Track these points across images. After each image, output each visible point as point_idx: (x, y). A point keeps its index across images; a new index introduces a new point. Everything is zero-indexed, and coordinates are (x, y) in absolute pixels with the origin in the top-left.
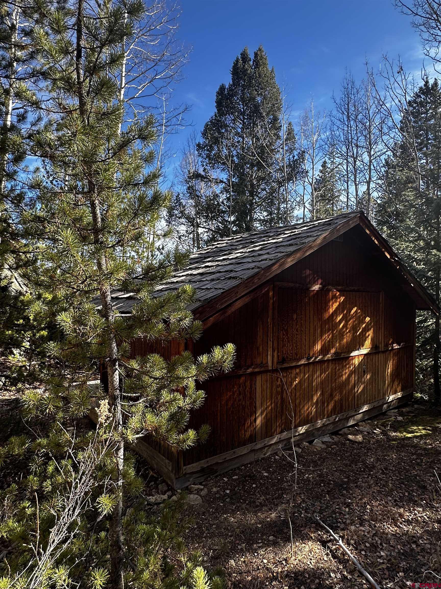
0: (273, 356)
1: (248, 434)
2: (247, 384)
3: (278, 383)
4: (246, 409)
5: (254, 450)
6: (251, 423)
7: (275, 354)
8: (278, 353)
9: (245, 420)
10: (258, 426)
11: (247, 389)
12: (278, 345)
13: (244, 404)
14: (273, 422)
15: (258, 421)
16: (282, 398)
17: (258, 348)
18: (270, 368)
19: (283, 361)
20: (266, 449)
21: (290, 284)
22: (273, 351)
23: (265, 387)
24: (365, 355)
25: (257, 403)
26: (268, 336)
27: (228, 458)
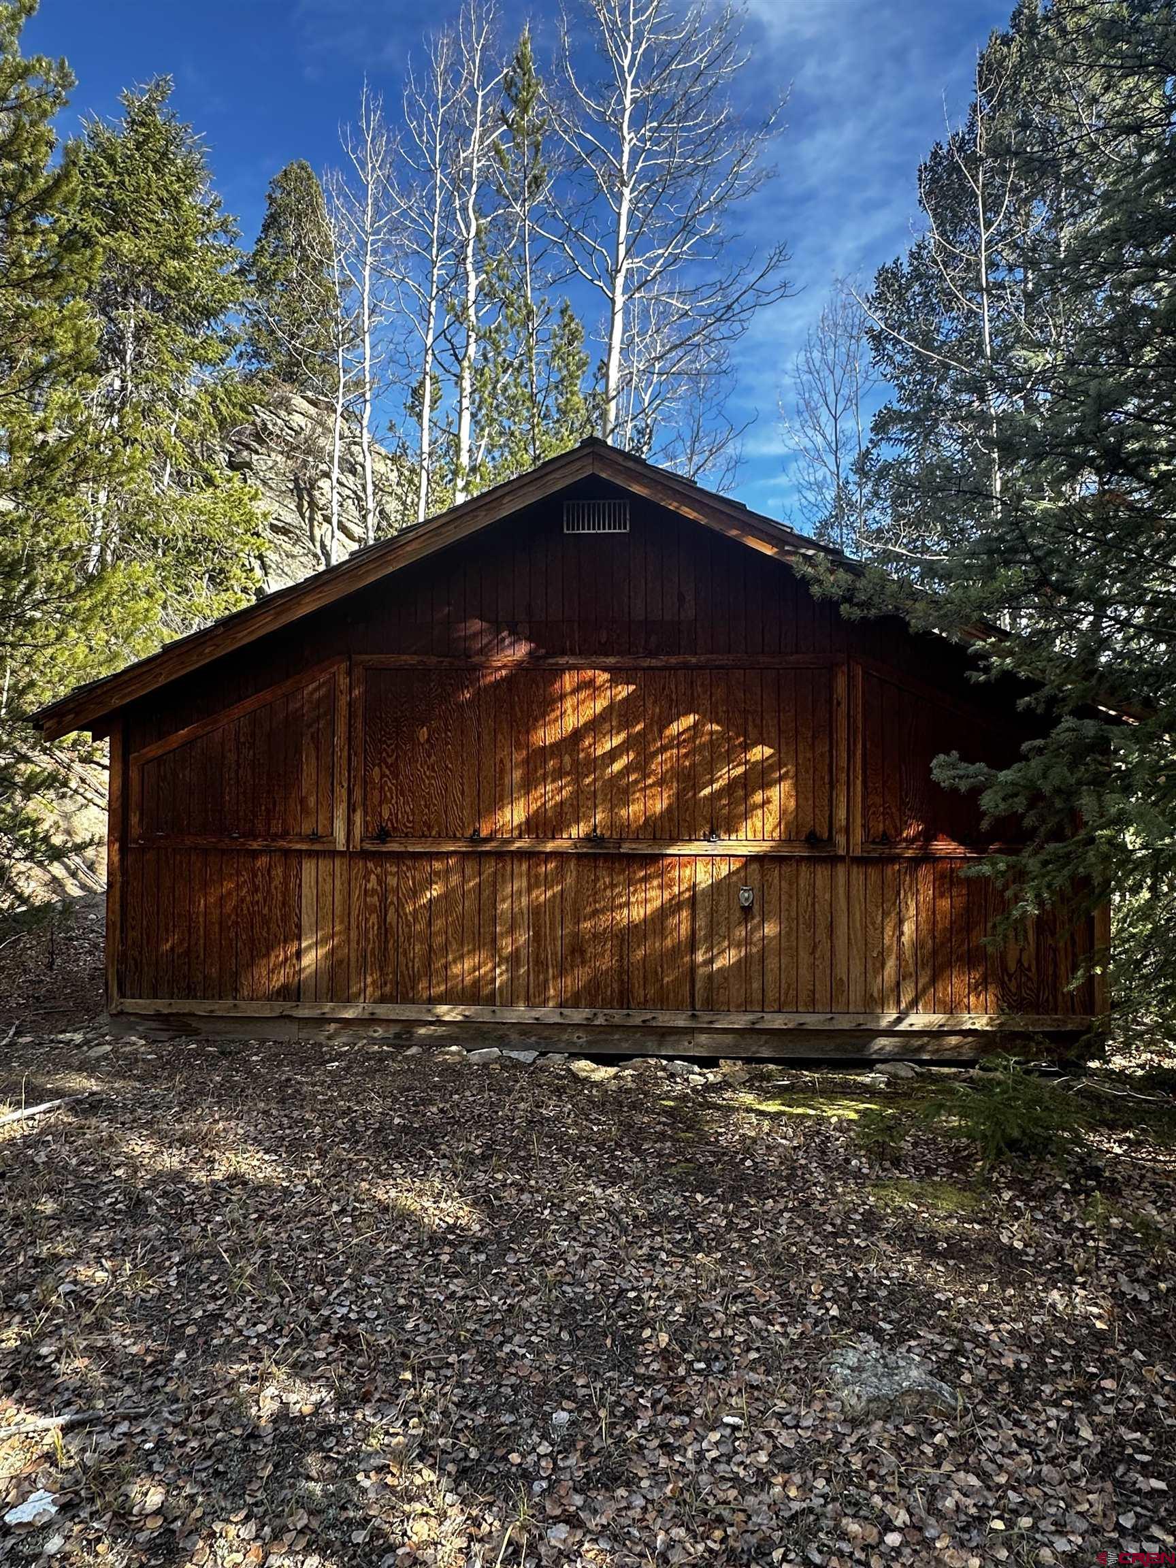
0: (350, 823)
1: (279, 980)
2: (273, 873)
3: (369, 886)
4: (273, 926)
5: (289, 1017)
6: (286, 959)
7: (358, 818)
8: (366, 814)
9: (269, 949)
10: (308, 971)
11: (276, 882)
12: (365, 798)
13: (266, 911)
14: (353, 970)
15: (308, 960)
16: (383, 920)
17: (303, 801)
18: (341, 847)
19: (383, 835)
20: (333, 1026)
21: (404, 657)
22: (351, 809)
23: (328, 887)
24: (751, 859)
25: (304, 917)
26: (333, 775)
27: (219, 1014)
